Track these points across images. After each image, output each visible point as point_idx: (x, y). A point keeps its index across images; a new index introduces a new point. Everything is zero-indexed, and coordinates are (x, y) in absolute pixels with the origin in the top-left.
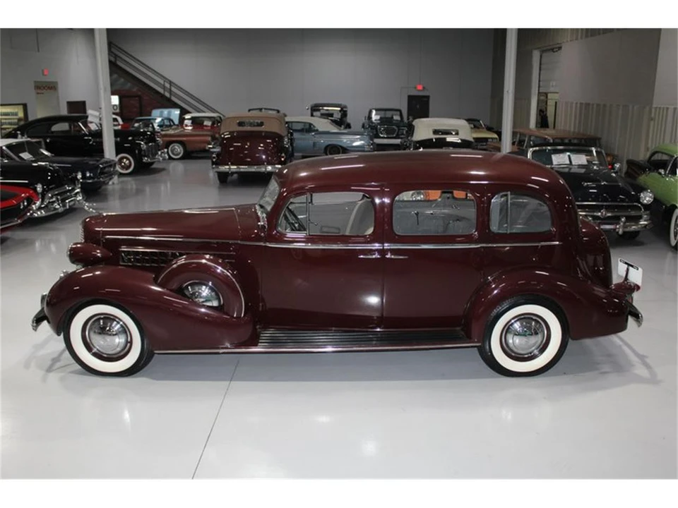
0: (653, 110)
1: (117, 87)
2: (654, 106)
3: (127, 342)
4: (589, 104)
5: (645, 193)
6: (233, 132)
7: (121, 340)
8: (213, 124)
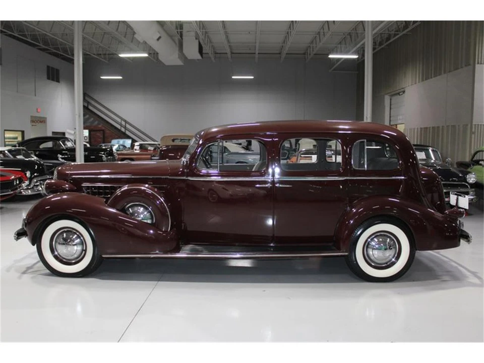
0: (474, 126)
1: (88, 124)
2: (474, 123)
3: (83, 250)
4: (427, 128)
5: (470, 174)
6: (169, 146)
7: (78, 248)
8: (155, 149)
